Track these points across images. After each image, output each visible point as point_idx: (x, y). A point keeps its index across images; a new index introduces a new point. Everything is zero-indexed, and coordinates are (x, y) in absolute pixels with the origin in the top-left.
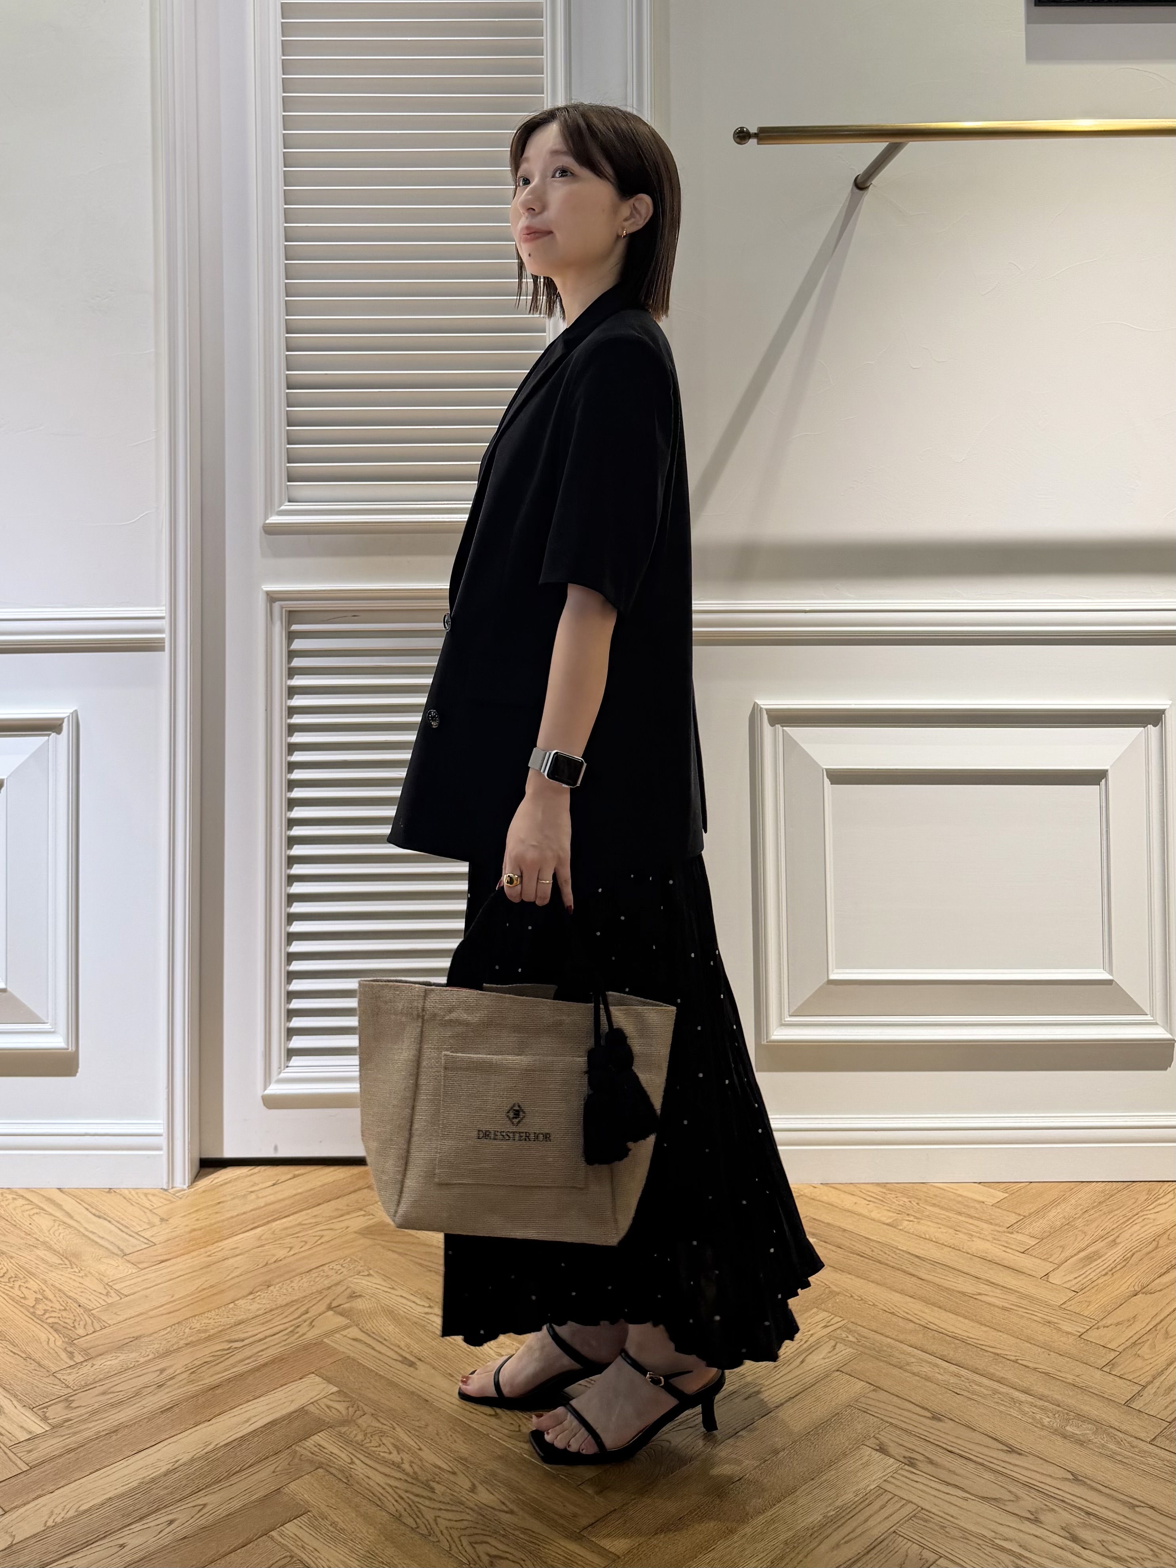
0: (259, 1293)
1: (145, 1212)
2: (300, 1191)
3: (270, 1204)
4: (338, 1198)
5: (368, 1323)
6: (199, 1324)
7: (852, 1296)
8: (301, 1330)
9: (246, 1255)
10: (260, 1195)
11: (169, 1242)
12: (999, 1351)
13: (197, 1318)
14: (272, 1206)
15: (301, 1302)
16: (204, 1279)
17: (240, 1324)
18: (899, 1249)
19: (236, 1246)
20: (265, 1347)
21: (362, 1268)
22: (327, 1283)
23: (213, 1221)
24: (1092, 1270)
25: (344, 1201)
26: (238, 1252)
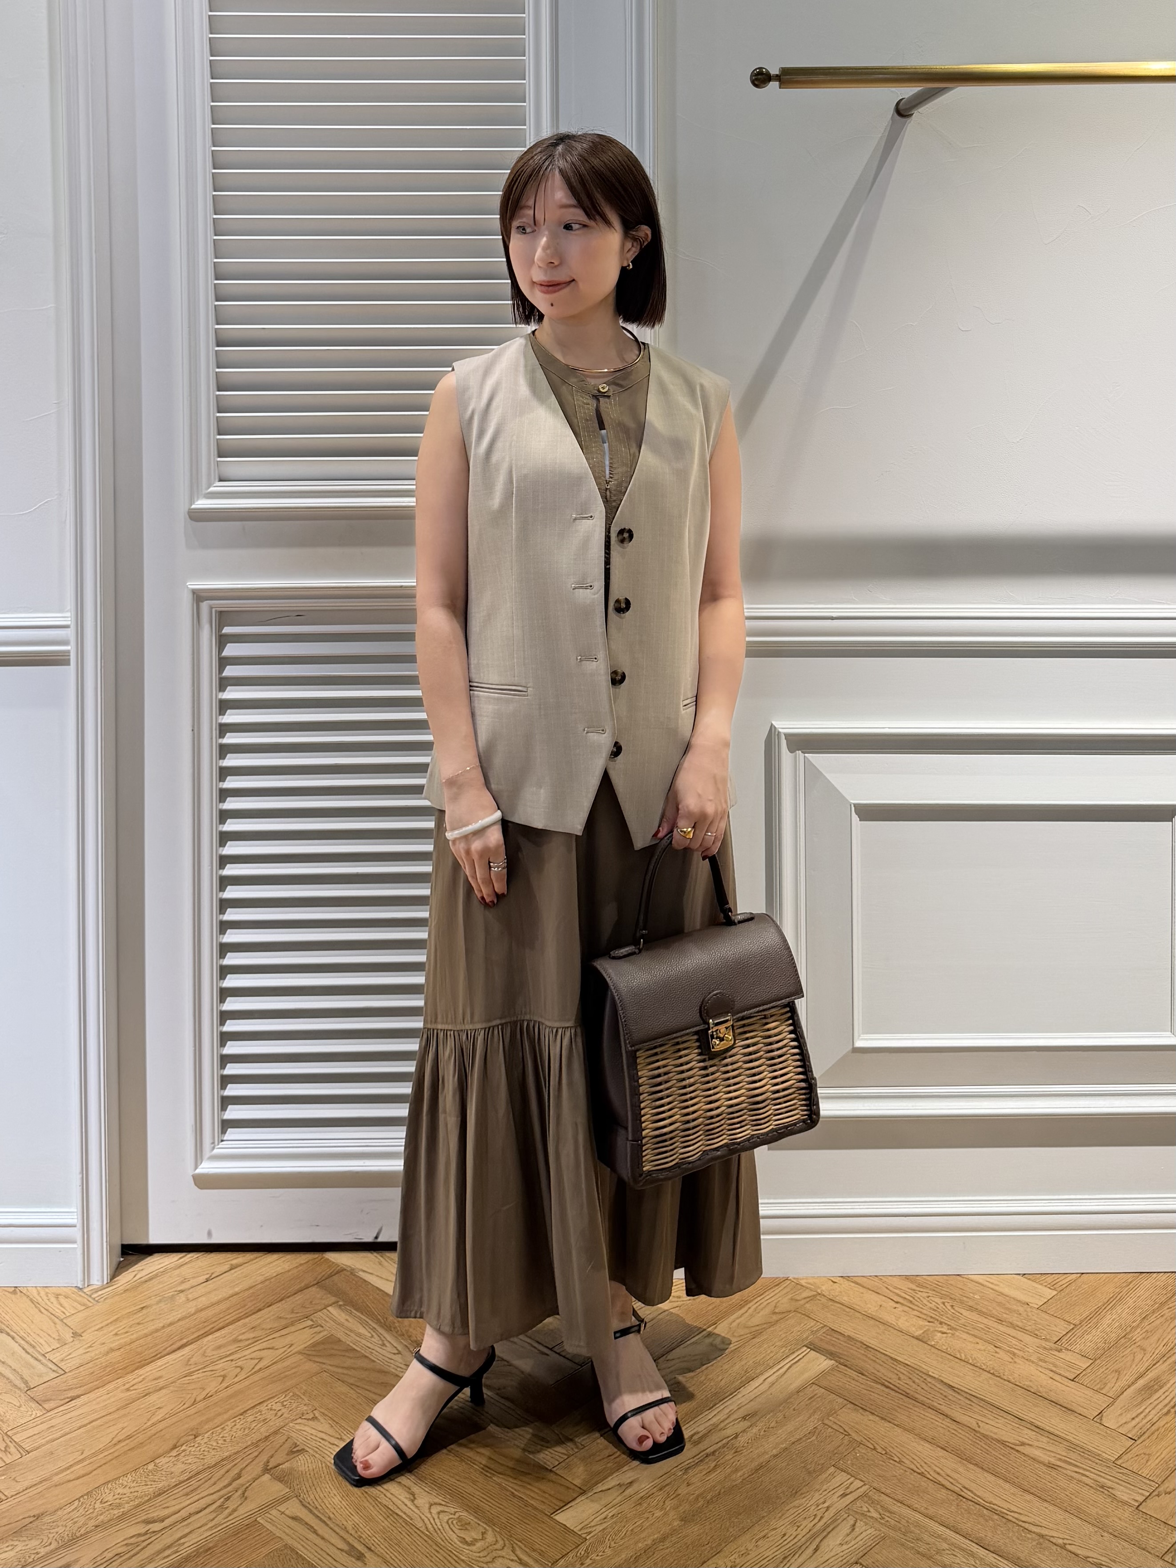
0: (184, 1447)
1: (55, 1323)
2: (237, 1289)
3: (202, 1310)
4: (281, 1300)
5: (310, 1493)
6: (112, 1494)
7: (875, 1449)
8: (232, 1504)
9: (171, 1388)
10: (190, 1296)
11: (81, 1369)
12: (1044, 1532)
13: (110, 1486)
14: (203, 1315)
15: (233, 1461)
16: (120, 1426)
17: (160, 1495)
18: (930, 1376)
19: (159, 1374)
20: (187, 1531)
21: (305, 1408)
22: (264, 1431)
23: (135, 1336)
24: (1152, 1406)
25: (286, 1305)
26: (161, 1382)
